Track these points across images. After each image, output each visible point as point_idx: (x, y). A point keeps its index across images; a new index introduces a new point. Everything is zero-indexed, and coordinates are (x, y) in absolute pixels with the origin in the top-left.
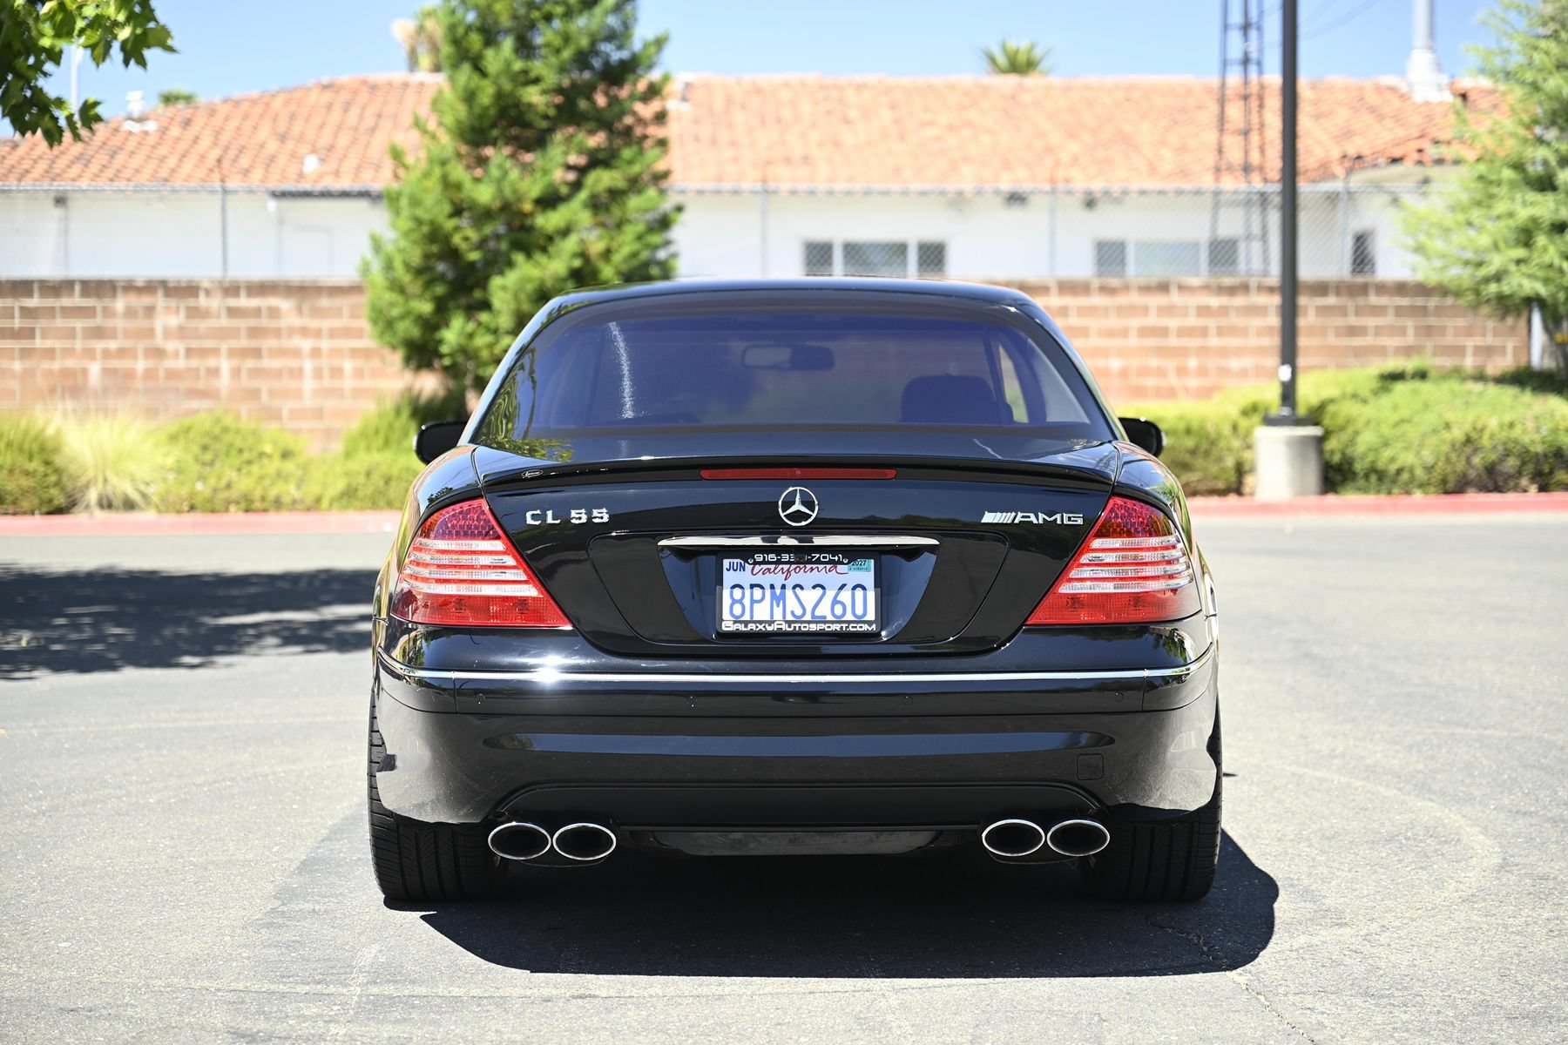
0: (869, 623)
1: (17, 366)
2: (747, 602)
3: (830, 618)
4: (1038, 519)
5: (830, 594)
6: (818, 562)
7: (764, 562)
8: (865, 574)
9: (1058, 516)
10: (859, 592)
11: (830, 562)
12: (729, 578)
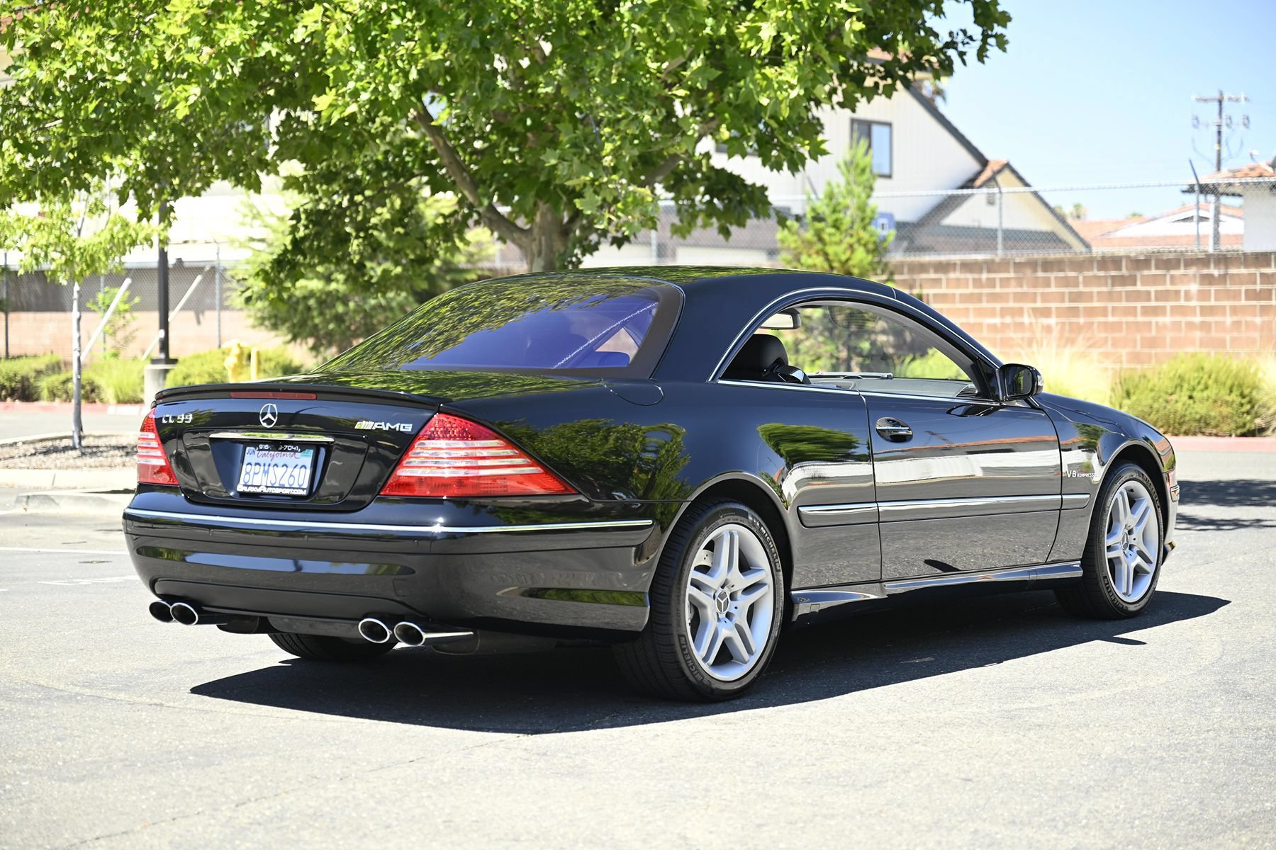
0: (303, 489)
1: (1258, 320)
2: (252, 473)
3: (287, 485)
4: (385, 427)
5: (290, 470)
6: (287, 450)
7: (263, 450)
8: (306, 458)
9: (397, 425)
10: (303, 469)
11: (292, 451)
12: (248, 458)
